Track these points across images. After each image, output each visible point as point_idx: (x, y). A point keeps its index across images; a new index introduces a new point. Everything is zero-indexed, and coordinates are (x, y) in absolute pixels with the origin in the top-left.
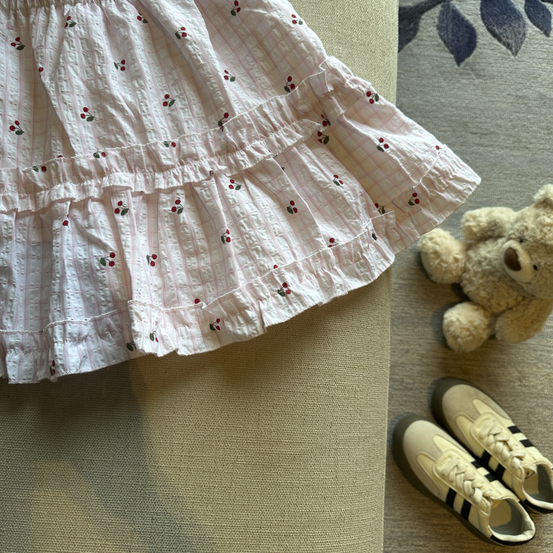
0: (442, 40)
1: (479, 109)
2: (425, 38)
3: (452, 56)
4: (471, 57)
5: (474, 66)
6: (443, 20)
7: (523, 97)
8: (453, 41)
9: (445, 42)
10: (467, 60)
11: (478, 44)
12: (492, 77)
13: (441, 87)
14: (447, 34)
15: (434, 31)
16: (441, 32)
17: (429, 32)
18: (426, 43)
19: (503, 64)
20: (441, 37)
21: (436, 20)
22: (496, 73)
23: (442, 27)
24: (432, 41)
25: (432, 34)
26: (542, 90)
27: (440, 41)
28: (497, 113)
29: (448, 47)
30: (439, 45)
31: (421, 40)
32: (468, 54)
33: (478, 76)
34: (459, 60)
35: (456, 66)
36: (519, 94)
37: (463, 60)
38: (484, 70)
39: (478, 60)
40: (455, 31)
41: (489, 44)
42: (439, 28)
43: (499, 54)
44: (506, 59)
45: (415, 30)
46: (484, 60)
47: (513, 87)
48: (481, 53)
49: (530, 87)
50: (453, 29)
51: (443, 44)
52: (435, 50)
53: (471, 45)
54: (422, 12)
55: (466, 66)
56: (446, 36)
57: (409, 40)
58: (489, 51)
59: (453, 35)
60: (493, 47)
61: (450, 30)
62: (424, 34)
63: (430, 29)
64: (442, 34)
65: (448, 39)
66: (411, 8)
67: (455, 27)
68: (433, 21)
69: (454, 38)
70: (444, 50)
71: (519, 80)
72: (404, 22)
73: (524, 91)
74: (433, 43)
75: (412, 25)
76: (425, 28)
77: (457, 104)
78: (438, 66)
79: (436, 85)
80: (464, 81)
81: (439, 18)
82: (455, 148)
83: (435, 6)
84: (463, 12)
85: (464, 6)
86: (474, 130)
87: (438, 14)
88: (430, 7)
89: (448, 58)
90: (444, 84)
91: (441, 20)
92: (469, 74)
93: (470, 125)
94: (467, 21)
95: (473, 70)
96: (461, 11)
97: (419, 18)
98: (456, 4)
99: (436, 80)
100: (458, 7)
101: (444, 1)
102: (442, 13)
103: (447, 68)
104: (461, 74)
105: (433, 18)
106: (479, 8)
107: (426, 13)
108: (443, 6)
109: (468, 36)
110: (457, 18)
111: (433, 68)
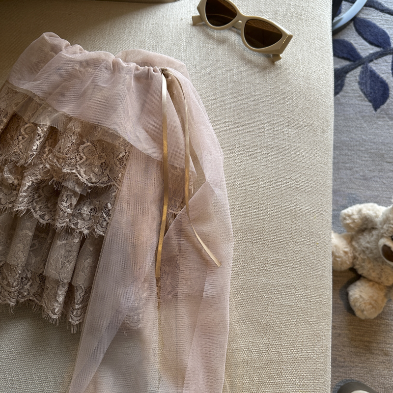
0: (363, 92)
2: (350, 91)
3: (370, 104)
4: (385, 105)
5: (388, 111)
6: (363, 78)
8: (371, 93)
9: (365, 94)
10: (383, 107)
11: (390, 95)
13: (362, 127)
14: (366, 88)
15: (356, 86)
16: (361, 87)
17: (352, 86)
18: (350, 95)
20: (362, 90)
21: (358, 78)
23: (362, 83)
24: (355, 93)
25: (354, 88)
27: (361, 93)
29: (367, 97)
30: (360, 96)
31: (347, 93)
32: (383, 103)
33: (391, 119)
34: (376, 107)
35: (374, 112)
37: (379, 107)
39: (391, 107)
40: (372, 85)
42: (360, 83)
45: (341, 89)
50: (370, 84)
51: (363, 95)
52: (357, 100)
53: (385, 96)
54: (347, 73)
55: (381, 111)
56: (365, 90)
57: (337, 93)
59: (371, 89)
61: (368, 86)
62: (349, 88)
63: (353, 84)
64: (363, 88)
65: (367, 92)
67: (372, 83)
68: (355, 78)
69: (372, 91)
70: (364, 100)
74: (355, 95)
75: (339, 82)
76: (350, 84)
77: (375, 141)
78: (359, 112)
79: (359, 126)
80: (380, 123)
81: (360, 76)
82: (374, 174)
83: (356, 67)
84: (378, 72)
85: (379, 67)
86: (389, 160)
87: (359, 74)
88: (353, 69)
89: (367, 106)
90: (365, 125)
91: (361, 78)
92: (384, 117)
93: (386, 156)
94: (381, 78)
95: (387, 114)
96: (377, 71)
97: (345, 77)
98: (373, 66)
99: (359, 122)
100: (374, 68)
101: (363, 64)
102: (362, 73)
103: (367, 113)
104: (378, 117)
105: (355, 76)
106: (390, 68)
107: (350, 73)
108: (363, 68)
109: (383, 89)
110: (374, 76)
111: (356, 113)
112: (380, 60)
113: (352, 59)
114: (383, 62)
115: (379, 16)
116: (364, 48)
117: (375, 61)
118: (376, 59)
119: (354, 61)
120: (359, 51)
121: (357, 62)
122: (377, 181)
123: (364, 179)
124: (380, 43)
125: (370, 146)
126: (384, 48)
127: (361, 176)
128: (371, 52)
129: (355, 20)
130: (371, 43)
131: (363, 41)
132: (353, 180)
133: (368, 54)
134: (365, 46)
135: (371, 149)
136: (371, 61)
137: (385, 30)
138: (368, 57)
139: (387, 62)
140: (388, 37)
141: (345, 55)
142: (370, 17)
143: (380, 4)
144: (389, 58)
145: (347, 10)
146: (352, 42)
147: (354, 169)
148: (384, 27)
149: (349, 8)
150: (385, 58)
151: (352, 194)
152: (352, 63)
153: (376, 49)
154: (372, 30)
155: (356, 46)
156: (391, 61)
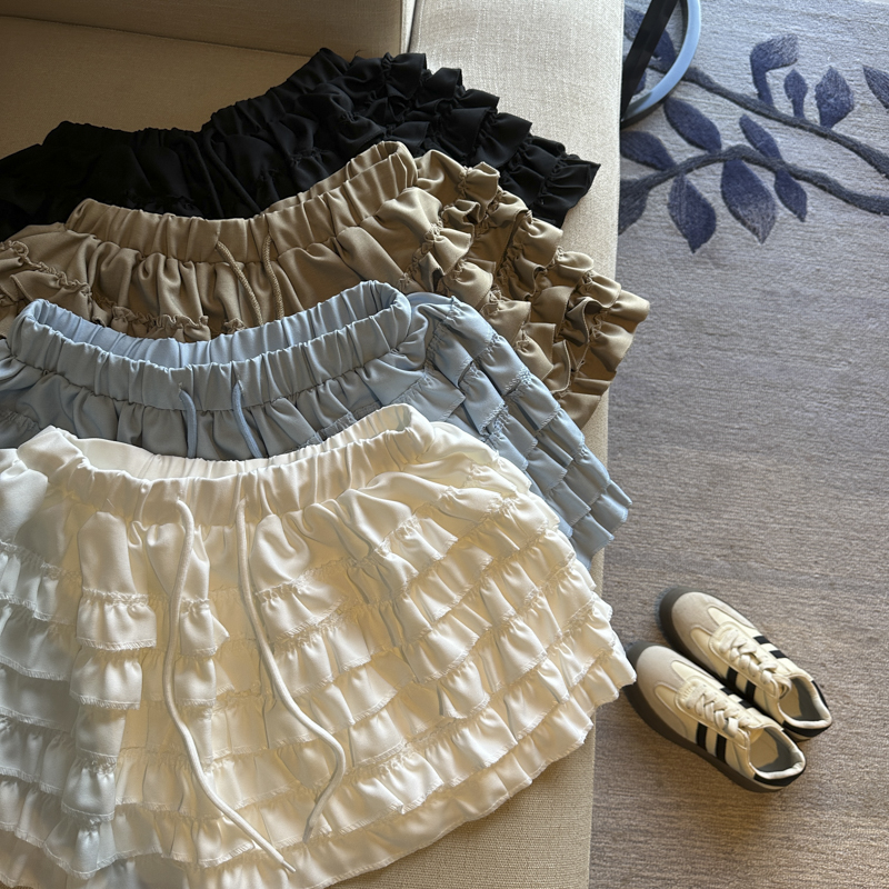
0: (674, 221)
1: (718, 305)
2: (653, 218)
3: (686, 241)
4: (709, 242)
5: (713, 253)
6: (676, 197)
7: (772, 293)
8: (687, 223)
9: (677, 224)
10: (704, 246)
11: (717, 228)
12: (733, 267)
14: (680, 215)
15: (664, 211)
16: (672, 212)
17: (658, 211)
18: (654, 224)
19: (748, 252)
20: (673, 217)
21: (667, 198)
22: (739, 263)
23: (674, 205)
24: (662, 222)
25: (661, 213)
26: (796, 286)
27: (671, 222)
28: (740, 311)
29: (680, 230)
30: (669, 227)
31: (649, 221)
32: (705, 241)
33: (717, 266)
34: (694, 246)
35: (690, 253)
36: (768, 289)
37: (699, 247)
38: (724, 258)
39: (718, 247)
40: (690, 210)
41: (731, 228)
42: (670, 206)
43: (743, 241)
44: (752, 246)
45: (642, 209)
46: (724, 247)
47: (759, 280)
48: (722, 239)
49: (780, 282)
50: (687, 209)
51: (674, 226)
52: (665, 233)
53: (709, 228)
54: (650, 188)
56: (678, 217)
57: (634, 221)
58: (731, 237)
59: (687, 216)
60: (736, 232)
61: (684, 211)
62: (652, 214)
63: (659, 207)
64: (674, 214)
65: (681, 220)
66: (637, 182)
67: (690, 206)
68: (663, 198)
69: (689, 219)
70: (676, 233)
71: (767, 273)
72: (628, 198)
73: (774, 285)
74: (663, 225)
75: (637, 203)
76: (654, 207)
77: (690, 299)
78: (667, 253)
79: (665, 274)
80: (699, 271)
81: (670, 194)
82: (686, 352)
83: (665, 180)
84: (700, 189)
85: (701, 181)
86: (711, 331)
87: (669, 191)
88: (660, 182)
89: (681, 244)
90: (675, 274)
91: (673, 198)
92: (706, 263)
93: (706, 324)
94: (705, 199)
95: (711, 258)
96: (698, 187)
97: (647, 194)
98: (691, 179)
99: (665, 269)
100: (694, 183)
101: (677, 174)
102: (674, 189)
103: (679, 254)
104: (696, 263)
105: (663, 195)
106: (719, 184)
107: (655, 189)
108: (675, 181)
109: (706, 217)
110: (692, 195)
111: (662, 255)
112: (703, 171)
113: (659, 166)
114: (708, 173)
115: (704, 98)
116: (679, 149)
117: (696, 171)
118: (698, 168)
119: (663, 170)
120: (671, 153)
121: (667, 171)
122: (690, 364)
123: (670, 360)
124: (704, 142)
125: (682, 307)
126: (710, 151)
127: (667, 354)
128: (690, 156)
129: (665, 101)
130: (691, 142)
131: (678, 137)
132: (653, 359)
133: (685, 159)
134: (682, 146)
135: (683, 313)
136: (690, 170)
137: (713, 121)
138: (685, 163)
139: (714, 174)
140: (718, 133)
141: (649, 159)
142: (690, 98)
143: (707, 78)
144: (718, 168)
145: (653, 85)
146: (660, 137)
147: (656, 343)
148: (713, 117)
149: (659, 81)
150: (711, 167)
151: (650, 382)
152: (659, 172)
153: (698, 152)
154: (693, 120)
155: (666, 145)
156: (720, 173)
